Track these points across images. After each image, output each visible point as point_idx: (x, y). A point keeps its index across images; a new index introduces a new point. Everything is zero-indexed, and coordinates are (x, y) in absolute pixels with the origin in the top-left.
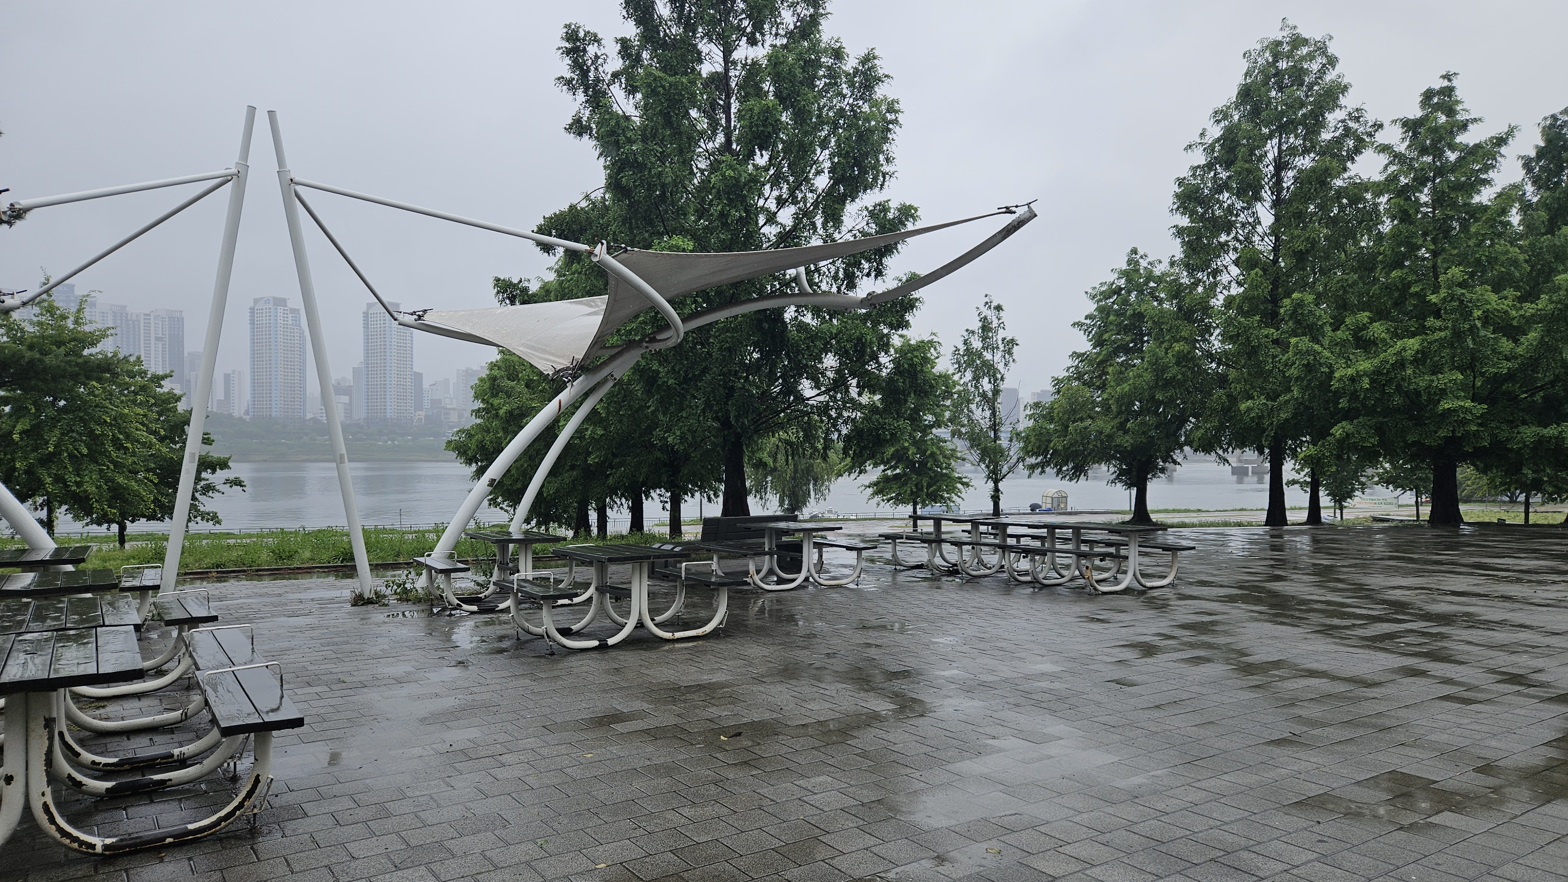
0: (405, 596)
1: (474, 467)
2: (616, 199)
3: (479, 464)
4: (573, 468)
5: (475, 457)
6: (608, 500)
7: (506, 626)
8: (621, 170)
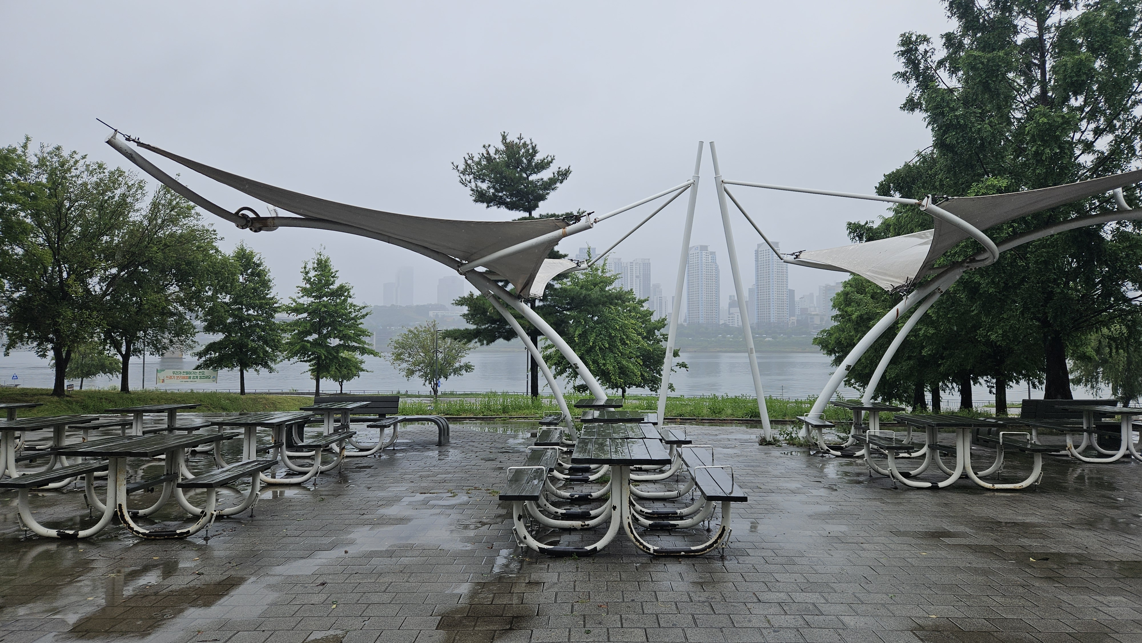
0: (792, 442)
1: (833, 357)
2: (942, 154)
3: (837, 354)
4: (909, 358)
5: (833, 349)
6: (940, 384)
7: (862, 467)
8: (945, 132)
